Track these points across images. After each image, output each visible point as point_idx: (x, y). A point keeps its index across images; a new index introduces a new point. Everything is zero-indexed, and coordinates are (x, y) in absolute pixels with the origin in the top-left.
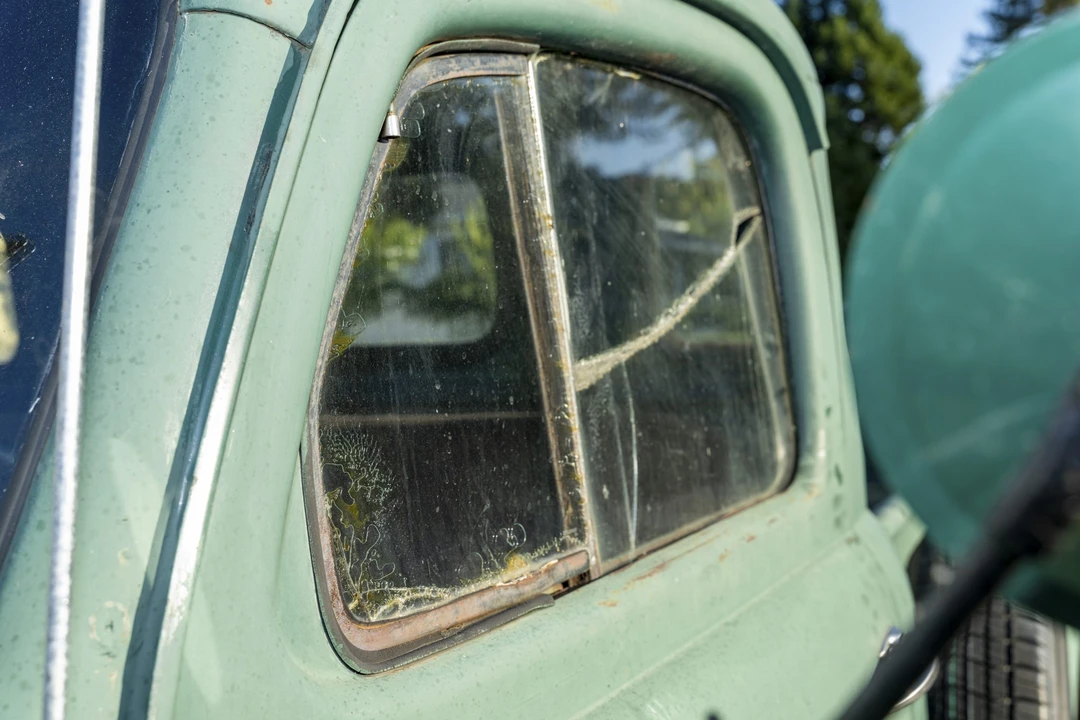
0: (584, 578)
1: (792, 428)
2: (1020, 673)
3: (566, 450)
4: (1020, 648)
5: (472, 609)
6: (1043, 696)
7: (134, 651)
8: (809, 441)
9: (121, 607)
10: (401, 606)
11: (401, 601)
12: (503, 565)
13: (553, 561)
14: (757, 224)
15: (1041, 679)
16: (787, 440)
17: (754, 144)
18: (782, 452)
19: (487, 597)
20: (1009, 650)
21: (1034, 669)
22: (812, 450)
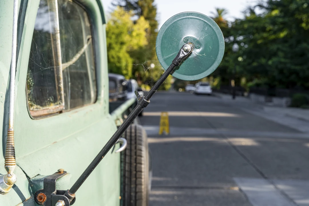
0: (61, 112)
1: (95, 90)
2: (138, 158)
3: (59, 83)
4: (138, 152)
5: (46, 112)
6: (143, 162)
7: (6, 102)
8: (99, 93)
9: (3, 93)
10: (35, 108)
11: (35, 107)
12: (50, 105)
13: (58, 106)
14: (91, 40)
15: (143, 159)
16: (94, 92)
17: (92, 20)
18: (93, 95)
19: (48, 110)
20: (136, 153)
21: (141, 156)
22: (100, 95)
